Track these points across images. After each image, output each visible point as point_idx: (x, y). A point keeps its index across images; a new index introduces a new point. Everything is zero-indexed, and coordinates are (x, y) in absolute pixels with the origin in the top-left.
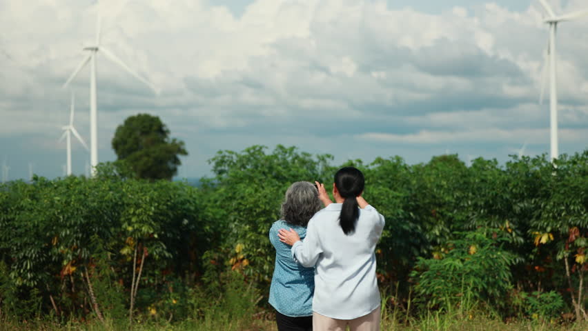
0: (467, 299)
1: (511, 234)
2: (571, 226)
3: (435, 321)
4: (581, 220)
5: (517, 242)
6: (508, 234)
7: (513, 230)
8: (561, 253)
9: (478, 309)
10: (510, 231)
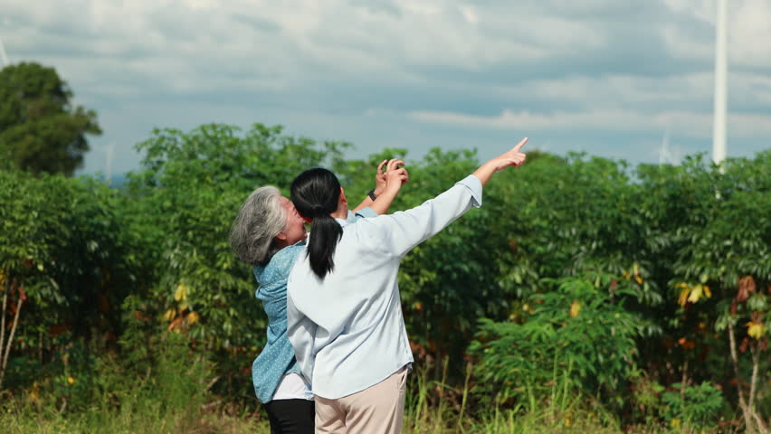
0: (563, 391)
1: (642, 287)
2: (741, 275)
3: (508, 425)
4: (759, 265)
5: (651, 300)
6: (635, 286)
7: (644, 279)
8: (724, 319)
9: (581, 408)
10: (639, 280)
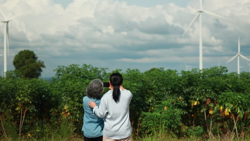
0: (163, 129)
1: (182, 102)
2: (207, 98)
3: (149, 138)
4: (211, 95)
5: (184, 105)
6: (180, 102)
7: (183, 100)
8: (203, 110)
9: (168, 133)
10: (181, 100)
